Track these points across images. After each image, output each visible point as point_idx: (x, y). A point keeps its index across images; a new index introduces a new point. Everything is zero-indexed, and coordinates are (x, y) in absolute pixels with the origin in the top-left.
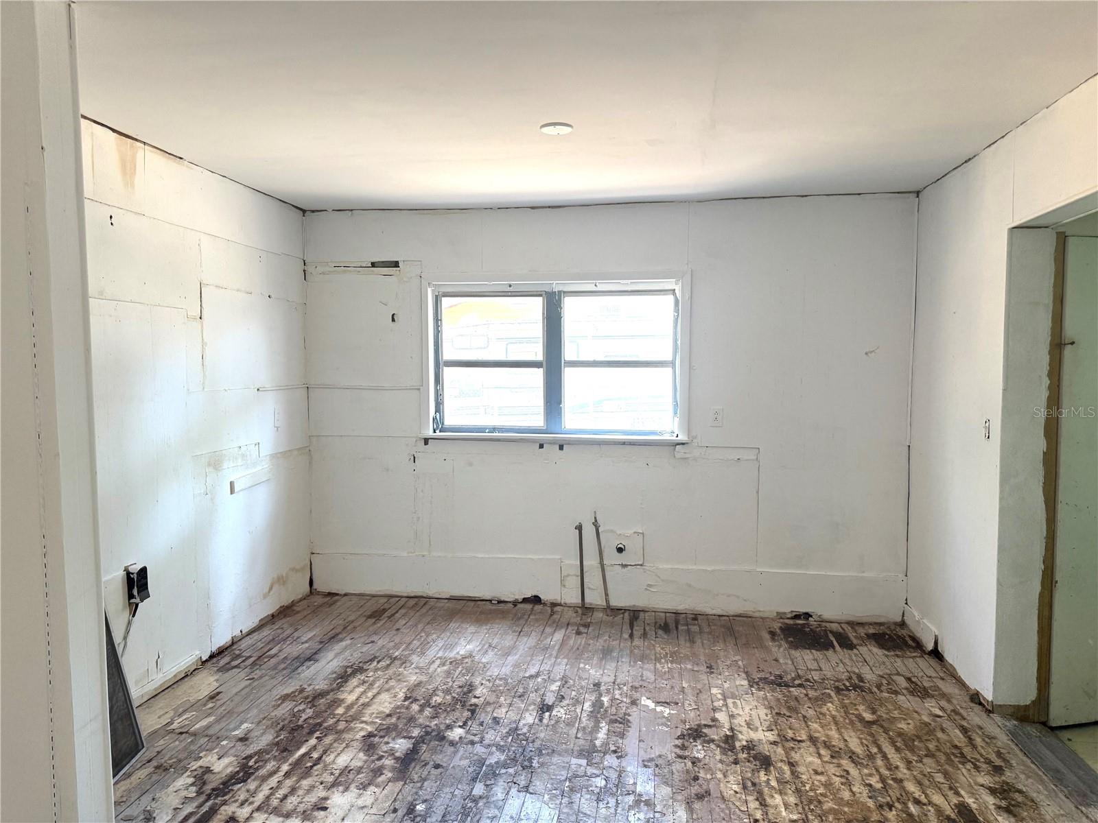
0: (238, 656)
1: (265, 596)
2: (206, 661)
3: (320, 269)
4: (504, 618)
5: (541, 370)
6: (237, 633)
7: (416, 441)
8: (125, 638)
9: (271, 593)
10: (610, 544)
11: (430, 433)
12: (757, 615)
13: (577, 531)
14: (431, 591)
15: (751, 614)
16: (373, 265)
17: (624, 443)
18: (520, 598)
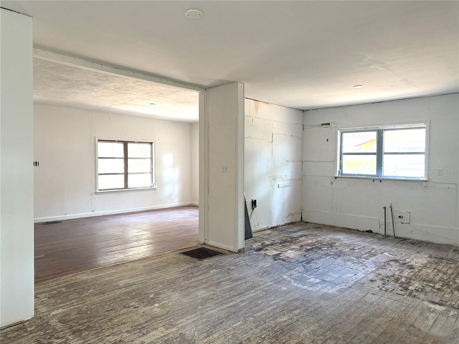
0: (278, 229)
1: (287, 217)
2: (270, 229)
3: (307, 127)
4: (357, 234)
5: (376, 155)
6: (278, 225)
7: (333, 178)
8: (251, 216)
9: (289, 217)
10: (396, 215)
11: (337, 175)
12: (455, 245)
13: (384, 209)
14: (336, 225)
15: (452, 245)
16: (322, 125)
17: (404, 181)
18: (365, 230)
